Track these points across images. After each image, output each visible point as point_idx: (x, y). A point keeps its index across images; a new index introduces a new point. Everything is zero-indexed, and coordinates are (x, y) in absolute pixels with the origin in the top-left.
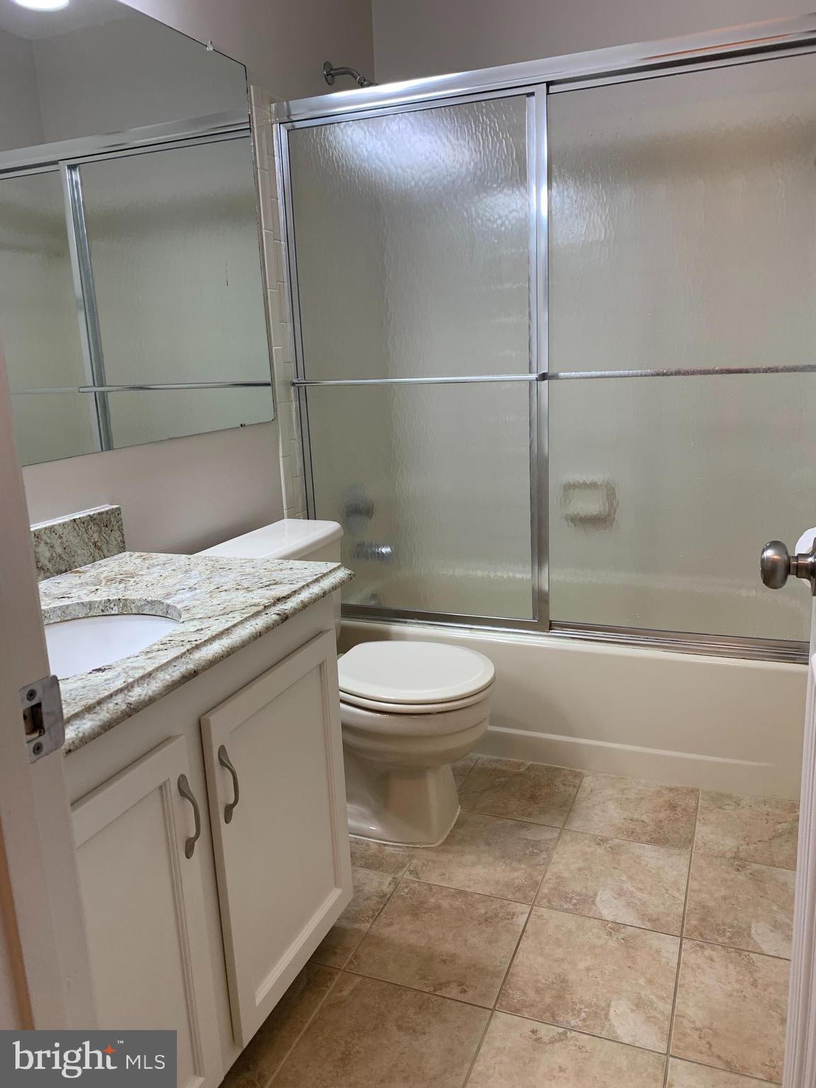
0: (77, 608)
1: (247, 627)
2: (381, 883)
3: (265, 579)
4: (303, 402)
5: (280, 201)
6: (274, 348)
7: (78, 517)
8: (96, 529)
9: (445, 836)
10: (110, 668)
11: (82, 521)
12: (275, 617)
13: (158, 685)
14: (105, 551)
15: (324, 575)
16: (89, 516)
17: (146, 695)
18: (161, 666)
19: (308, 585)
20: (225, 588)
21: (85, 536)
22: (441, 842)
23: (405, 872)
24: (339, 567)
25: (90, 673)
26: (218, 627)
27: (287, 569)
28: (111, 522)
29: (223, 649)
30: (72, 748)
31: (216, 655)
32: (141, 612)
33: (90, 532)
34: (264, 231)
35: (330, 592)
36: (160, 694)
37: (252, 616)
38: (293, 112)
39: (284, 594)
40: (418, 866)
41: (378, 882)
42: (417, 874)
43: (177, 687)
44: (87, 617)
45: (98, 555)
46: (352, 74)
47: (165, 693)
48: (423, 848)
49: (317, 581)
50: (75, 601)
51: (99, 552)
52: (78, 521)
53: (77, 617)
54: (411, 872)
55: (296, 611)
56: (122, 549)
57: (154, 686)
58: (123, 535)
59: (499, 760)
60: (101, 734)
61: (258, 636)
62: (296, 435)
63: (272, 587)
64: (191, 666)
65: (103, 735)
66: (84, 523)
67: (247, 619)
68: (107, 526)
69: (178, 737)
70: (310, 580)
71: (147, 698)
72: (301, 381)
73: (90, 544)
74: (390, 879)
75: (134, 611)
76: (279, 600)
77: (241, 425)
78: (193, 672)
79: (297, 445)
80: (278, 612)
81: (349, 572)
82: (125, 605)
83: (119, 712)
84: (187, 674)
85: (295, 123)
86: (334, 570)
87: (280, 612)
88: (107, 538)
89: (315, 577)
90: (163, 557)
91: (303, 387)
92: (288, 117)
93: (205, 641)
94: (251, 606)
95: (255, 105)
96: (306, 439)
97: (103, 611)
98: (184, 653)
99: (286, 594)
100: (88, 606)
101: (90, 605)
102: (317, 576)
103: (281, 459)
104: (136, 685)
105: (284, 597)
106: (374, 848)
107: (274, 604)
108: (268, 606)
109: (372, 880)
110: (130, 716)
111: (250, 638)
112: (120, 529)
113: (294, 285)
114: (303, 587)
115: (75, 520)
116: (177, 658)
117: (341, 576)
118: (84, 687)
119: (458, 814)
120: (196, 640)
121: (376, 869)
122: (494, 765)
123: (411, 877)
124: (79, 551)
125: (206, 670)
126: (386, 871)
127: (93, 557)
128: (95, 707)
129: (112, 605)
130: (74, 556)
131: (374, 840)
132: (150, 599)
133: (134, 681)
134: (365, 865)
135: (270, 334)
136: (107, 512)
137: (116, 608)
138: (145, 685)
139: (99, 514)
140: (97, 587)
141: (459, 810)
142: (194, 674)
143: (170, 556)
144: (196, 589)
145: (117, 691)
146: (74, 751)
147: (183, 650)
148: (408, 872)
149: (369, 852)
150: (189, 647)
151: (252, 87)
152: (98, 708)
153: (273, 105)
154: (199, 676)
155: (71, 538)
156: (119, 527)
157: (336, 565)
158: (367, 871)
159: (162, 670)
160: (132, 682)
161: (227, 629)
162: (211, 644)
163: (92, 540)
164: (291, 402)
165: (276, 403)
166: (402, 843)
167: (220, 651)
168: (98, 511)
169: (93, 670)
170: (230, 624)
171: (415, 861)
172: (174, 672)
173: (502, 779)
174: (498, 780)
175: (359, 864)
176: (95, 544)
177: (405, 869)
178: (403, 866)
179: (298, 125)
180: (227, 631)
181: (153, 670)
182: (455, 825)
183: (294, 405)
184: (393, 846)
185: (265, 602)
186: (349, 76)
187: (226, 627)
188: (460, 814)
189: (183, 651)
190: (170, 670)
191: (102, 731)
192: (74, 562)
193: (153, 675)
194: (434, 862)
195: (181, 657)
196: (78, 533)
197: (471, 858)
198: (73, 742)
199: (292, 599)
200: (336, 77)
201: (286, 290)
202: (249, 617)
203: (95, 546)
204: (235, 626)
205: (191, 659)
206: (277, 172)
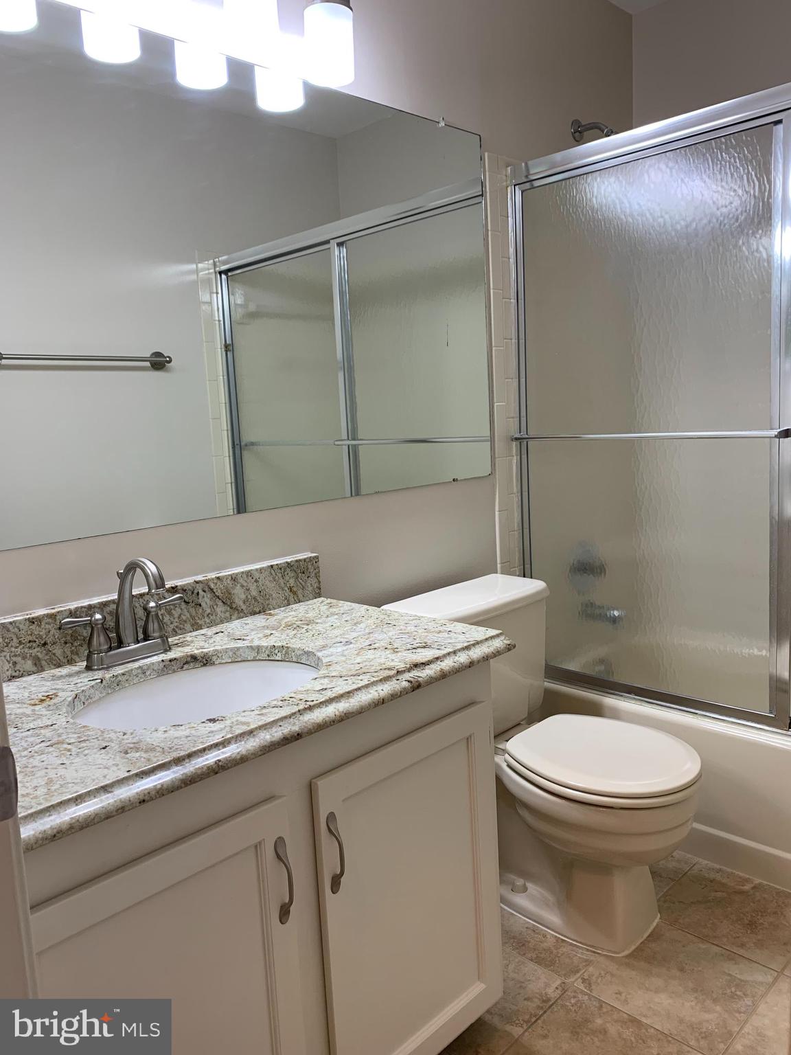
0: (247, 650)
1: (372, 691)
2: (547, 985)
3: (418, 641)
4: (524, 457)
5: (512, 260)
6: (496, 404)
7: (275, 563)
8: (293, 575)
9: (633, 947)
10: (223, 719)
11: (279, 567)
12: (405, 684)
13: (255, 744)
14: (300, 596)
15: (478, 643)
16: (287, 562)
17: (238, 753)
18: (266, 725)
19: (455, 652)
20: (376, 646)
21: (281, 581)
22: (627, 952)
23: (577, 979)
24: (498, 636)
25: (204, 722)
26: (342, 687)
27: (446, 631)
28: (308, 569)
29: (337, 713)
30: (146, 798)
31: (327, 719)
32: (299, 661)
33: (287, 578)
34: (492, 291)
35: (479, 661)
36: (254, 754)
37: (381, 680)
38: (531, 172)
39: (424, 660)
40: (593, 975)
41: (543, 982)
42: (590, 984)
43: (275, 749)
44: (254, 660)
45: (293, 599)
46: (600, 129)
47: (260, 753)
48: (604, 955)
49: (467, 648)
50: (247, 643)
51: (294, 596)
52: (275, 567)
53: (246, 659)
54: (584, 981)
55: (432, 681)
56: (319, 595)
57: (251, 744)
58: (319, 582)
59: (720, 870)
60: (181, 788)
61: (380, 703)
62: (515, 488)
63: (419, 650)
64: (296, 728)
65: (183, 789)
66: (281, 569)
67: (374, 684)
68: (304, 573)
69: (280, 797)
70: (459, 646)
71: (239, 757)
72: (524, 436)
73: (286, 589)
74: (558, 982)
75: (294, 659)
76: (416, 666)
77: (454, 480)
78: (296, 734)
79: (516, 499)
80: (410, 679)
81: (508, 642)
82: (287, 653)
83: (205, 768)
84: (288, 736)
85: (534, 182)
86: (492, 638)
87: (412, 679)
88: (303, 584)
89: (466, 644)
90: (347, 605)
91: (525, 442)
92: (527, 177)
93: (321, 703)
94: (385, 669)
95: (489, 171)
96: (525, 494)
97: (268, 656)
98: (294, 714)
99: (427, 659)
100: (256, 650)
101: (258, 649)
102: (469, 644)
103: (497, 513)
104: (233, 742)
105: (423, 664)
106: (550, 943)
107: (409, 670)
108: (402, 671)
109: (539, 978)
110: (217, 773)
111: (370, 705)
112: (317, 576)
113: (522, 341)
114: (449, 654)
115: (272, 566)
116: (285, 717)
117: (498, 645)
118: (187, 737)
119: (655, 924)
120: (313, 701)
121: (546, 966)
122: (712, 876)
123: (582, 987)
124: (274, 595)
125: (312, 733)
126: (556, 972)
127: (288, 601)
128: (184, 760)
129: (276, 651)
130: (268, 599)
131: (553, 933)
132: (307, 649)
133: (233, 737)
134: (536, 958)
135: (493, 391)
136: (305, 560)
137: (279, 654)
138: (243, 743)
139: (297, 561)
140: (273, 632)
141: (657, 920)
142: (298, 736)
143: (354, 605)
144: (351, 643)
145: (211, 745)
146: (148, 801)
147: (296, 709)
148: (580, 980)
149: (542, 945)
150: (301, 707)
151: (486, 154)
152: (187, 761)
153: (509, 168)
154: (303, 739)
155: (267, 582)
156: (316, 574)
157: (494, 632)
158: (536, 967)
159: (265, 729)
160: (230, 738)
161: (349, 692)
162: (326, 706)
163: (288, 585)
164: (513, 456)
165: (495, 458)
166: (580, 943)
167: (332, 715)
168: (296, 559)
169: (208, 720)
170: (355, 687)
171: (591, 969)
172: (276, 732)
173: (719, 895)
174: (713, 894)
175: (530, 955)
176: (291, 589)
177: (578, 975)
178: (578, 971)
179: (537, 184)
180: (348, 694)
181: (256, 728)
182: (649, 936)
183: (515, 460)
184: (571, 944)
185: (401, 666)
186: (596, 130)
187: (347, 691)
188: (657, 925)
189: (294, 711)
190: (274, 730)
191: (183, 785)
192: (268, 605)
193: (255, 733)
194: (612, 975)
195: (290, 717)
196: (274, 578)
197: (658, 982)
198: (149, 793)
199: (432, 666)
200: (585, 133)
201: (513, 347)
202: (377, 681)
203: (291, 591)
204: (359, 689)
205: (299, 720)
206: (510, 232)
